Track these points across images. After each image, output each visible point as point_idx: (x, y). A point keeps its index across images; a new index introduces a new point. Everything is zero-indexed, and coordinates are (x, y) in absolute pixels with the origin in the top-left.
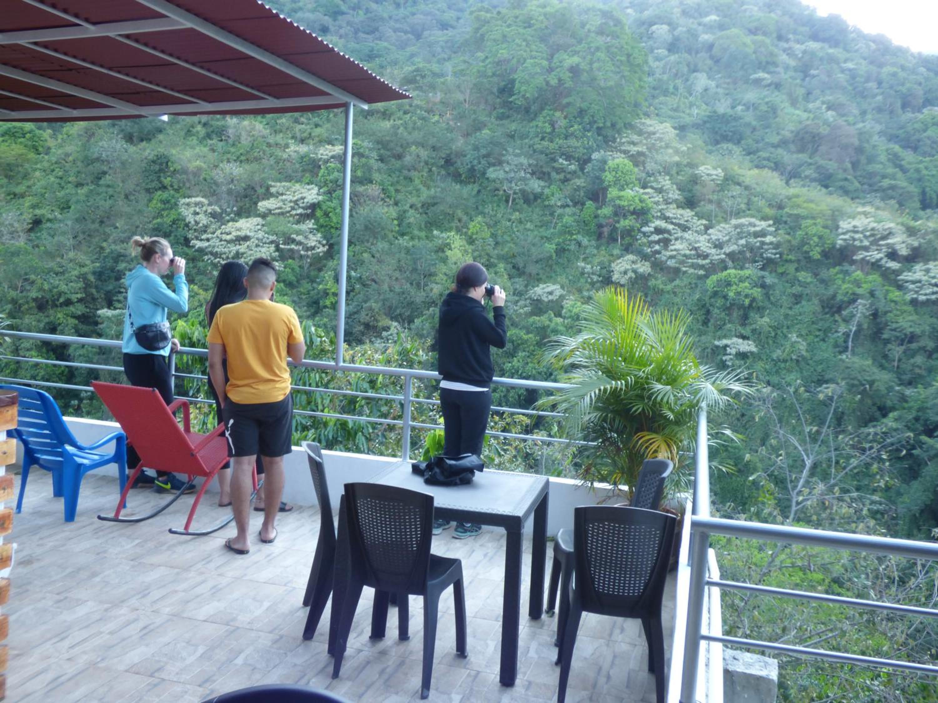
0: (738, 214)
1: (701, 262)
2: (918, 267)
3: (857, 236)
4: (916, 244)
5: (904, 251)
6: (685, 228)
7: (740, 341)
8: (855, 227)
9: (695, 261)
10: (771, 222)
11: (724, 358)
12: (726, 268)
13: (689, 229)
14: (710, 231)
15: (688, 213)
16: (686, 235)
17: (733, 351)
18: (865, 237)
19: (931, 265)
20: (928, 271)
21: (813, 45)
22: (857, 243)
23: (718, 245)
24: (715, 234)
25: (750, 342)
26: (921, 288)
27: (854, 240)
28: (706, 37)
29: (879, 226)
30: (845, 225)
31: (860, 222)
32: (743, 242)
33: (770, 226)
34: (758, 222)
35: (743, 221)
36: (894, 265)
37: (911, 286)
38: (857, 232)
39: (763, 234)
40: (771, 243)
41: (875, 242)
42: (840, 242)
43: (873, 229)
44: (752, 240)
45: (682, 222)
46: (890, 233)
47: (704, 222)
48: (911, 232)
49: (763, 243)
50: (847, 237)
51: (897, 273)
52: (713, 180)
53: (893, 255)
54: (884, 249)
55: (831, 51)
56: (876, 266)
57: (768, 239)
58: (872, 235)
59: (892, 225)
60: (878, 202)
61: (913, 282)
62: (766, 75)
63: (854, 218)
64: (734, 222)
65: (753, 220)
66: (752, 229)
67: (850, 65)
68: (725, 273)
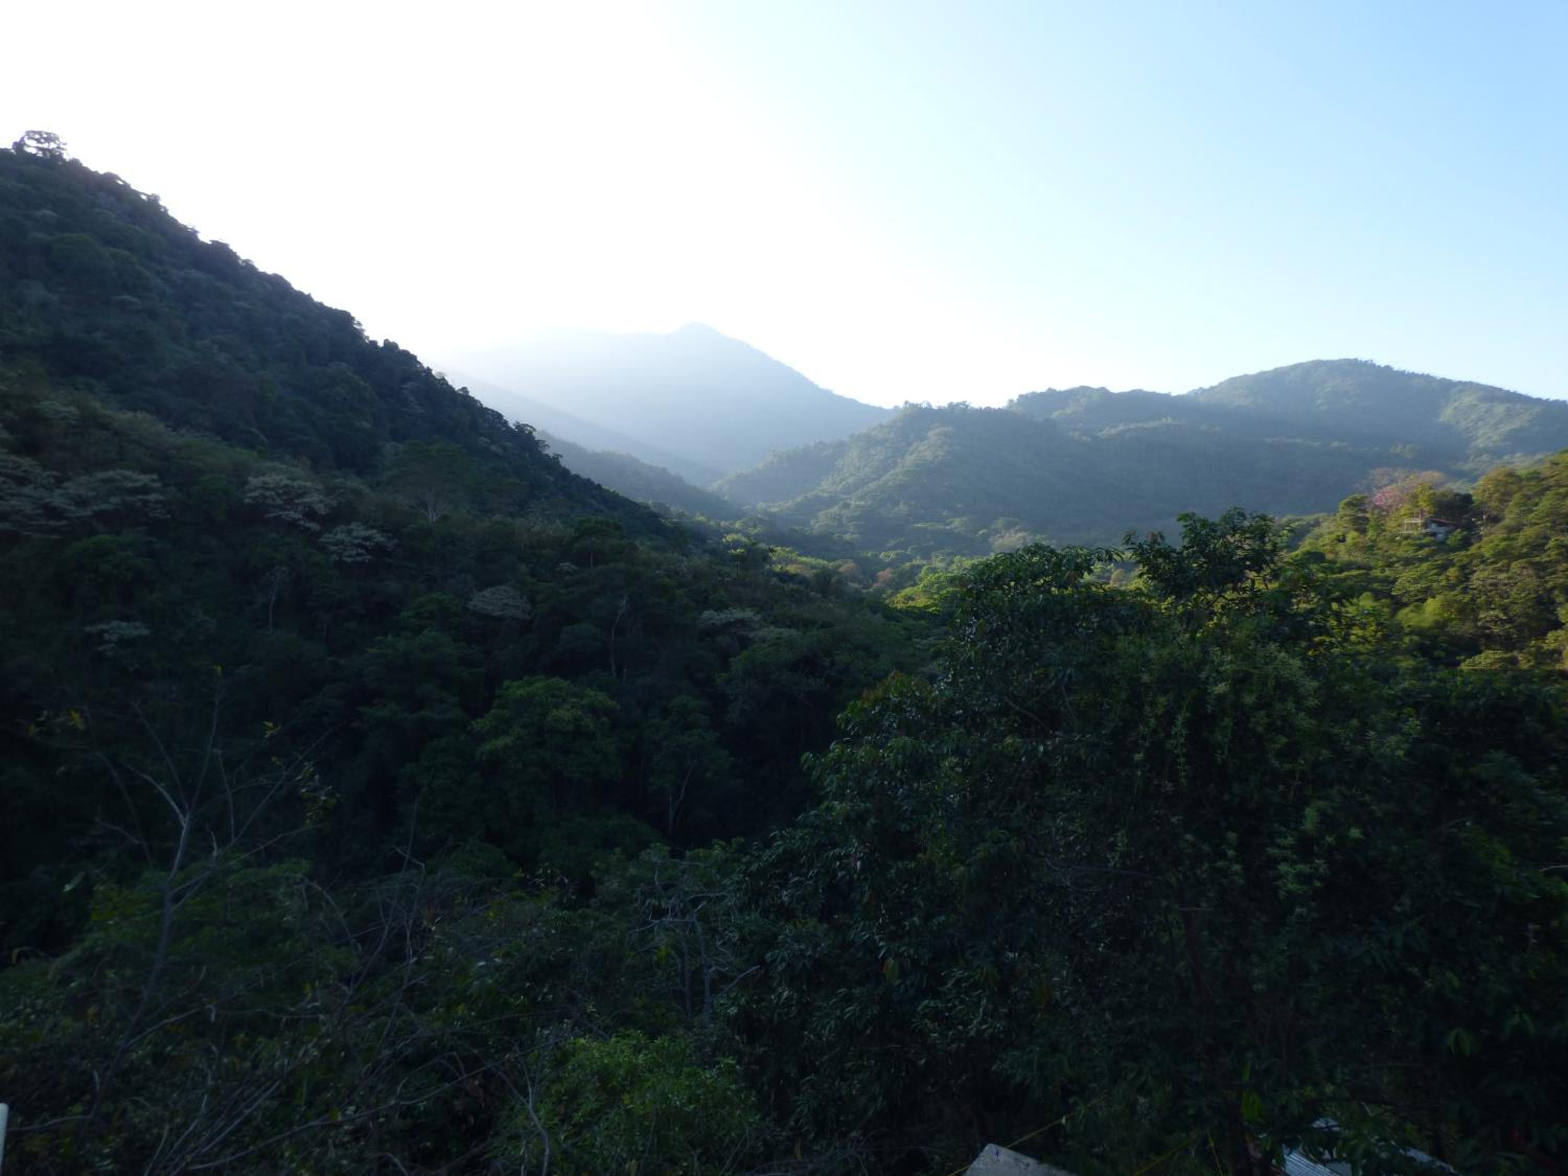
0: (106, 465)
1: (52, 523)
2: (341, 528)
3: (268, 493)
4: (334, 503)
5: (321, 509)
6: (22, 481)
7: (124, 624)
8: (264, 483)
9: (43, 522)
10: (155, 477)
11: (101, 648)
12: (93, 532)
13: (30, 482)
14: (66, 485)
15: (26, 462)
16: (27, 490)
17: (115, 637)
18: (278, 495)
19: (353, 526)
20: (349, 532)
21: (195, 274)
22: (270, 502)
23: (82, 502)
24: (72, 487)
25: (138, 624)
26: (345, 550)
27: (265, 497)
28: (41, 236)
29: (296, 484)
30: (254, 481)
31: (272, 479)
32: (115, 500)
33: (154, 481)
34: (135, 476)
35: (111, 473)
36: (314, 526)
37: (333, 548)
38: (268, 489)
39: (145, 490)
40: (157, 502)
41: (289, 502)
42: (247, 501)
43: (286, 486)
44: (128, 498)
45: (19, 473)
46: (305, 493)
47: (54, 473)
48: (330, 491)
49: (145, 503)
50: (256, 494)
51: (319, 534)
52: (63, 419)
53: (311, 514)
54: (300, 508)
55: (218, 284)
56: (293, 525)
57: (153, 497)
58: (286, 493)
59: (309, 484)
60: (288, 457)
61: (336, 544)
62: (134, 299)
63: (263, 474)
64: (101, 475)
65: (128, 473)
66: (129, 485)
67: (242, 304)
68: (94, 539)
